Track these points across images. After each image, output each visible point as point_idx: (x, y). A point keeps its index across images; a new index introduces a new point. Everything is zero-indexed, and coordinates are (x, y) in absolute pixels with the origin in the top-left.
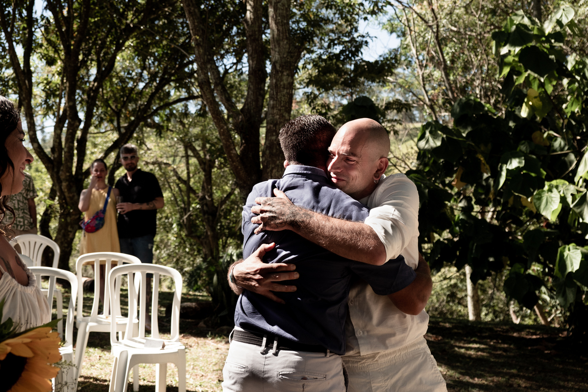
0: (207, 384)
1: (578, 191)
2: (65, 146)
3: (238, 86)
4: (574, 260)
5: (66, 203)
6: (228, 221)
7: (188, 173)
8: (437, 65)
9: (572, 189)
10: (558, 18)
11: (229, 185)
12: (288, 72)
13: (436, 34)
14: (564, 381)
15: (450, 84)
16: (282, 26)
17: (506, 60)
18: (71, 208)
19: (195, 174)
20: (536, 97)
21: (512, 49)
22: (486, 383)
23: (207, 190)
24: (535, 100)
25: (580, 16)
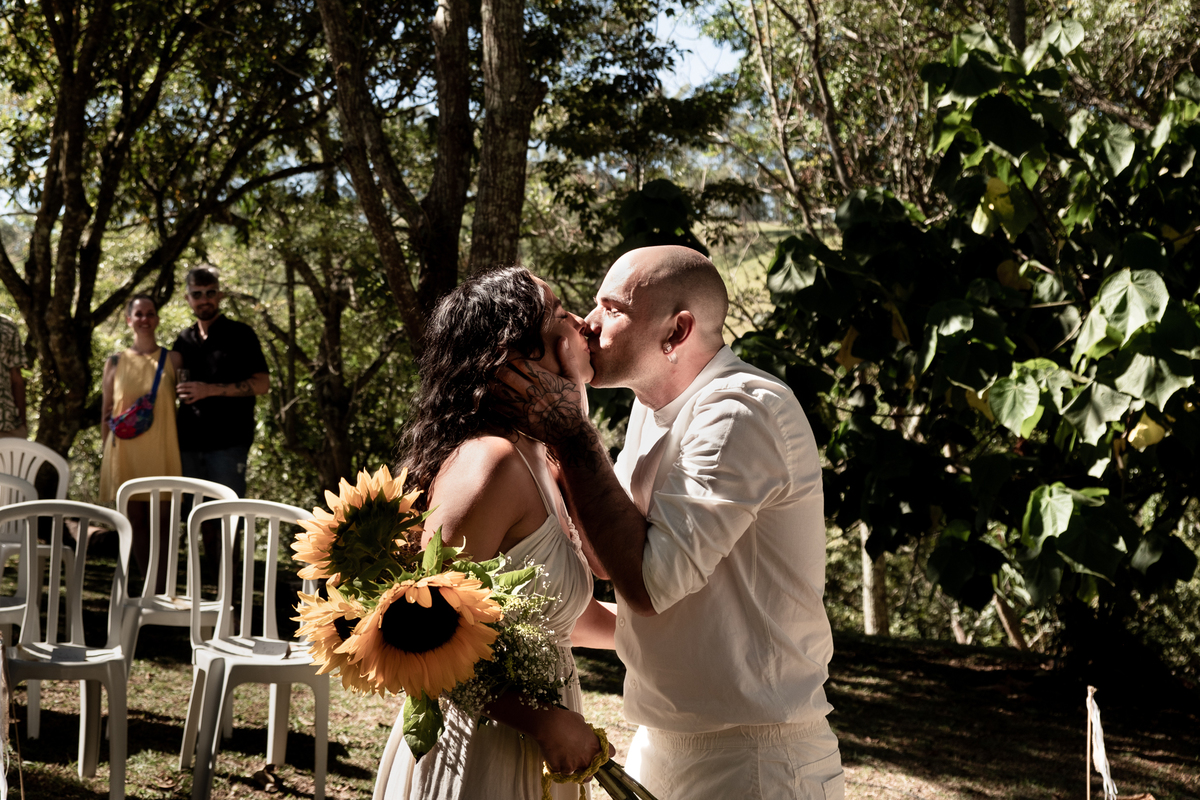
0: (357, 731)
1: (1076, 383)
2: (58, 262)
3: (401, 139)
4: (1058, 514)
5: (57, 375)
6: (371, 420)
7: (292, 320)
8: (816, 109)
9: (1065, 377)
10: (1052, 42)
11: (375, 344)
12: (517, 132)
13: (813, 47)
14: (1040, 750)
15: (839, 151)
16: (508, 40)
17: (947, 120)
18: (67, 387)
19: (305, 318)
20: (1003, 196)
21: (960, 101)
22: (887, 747)
23: (330, 355)
24: (1000, 201)
25: (1110, 20)
